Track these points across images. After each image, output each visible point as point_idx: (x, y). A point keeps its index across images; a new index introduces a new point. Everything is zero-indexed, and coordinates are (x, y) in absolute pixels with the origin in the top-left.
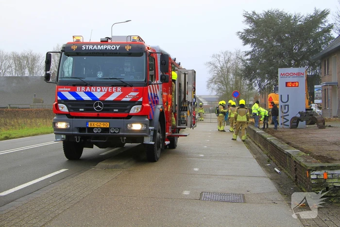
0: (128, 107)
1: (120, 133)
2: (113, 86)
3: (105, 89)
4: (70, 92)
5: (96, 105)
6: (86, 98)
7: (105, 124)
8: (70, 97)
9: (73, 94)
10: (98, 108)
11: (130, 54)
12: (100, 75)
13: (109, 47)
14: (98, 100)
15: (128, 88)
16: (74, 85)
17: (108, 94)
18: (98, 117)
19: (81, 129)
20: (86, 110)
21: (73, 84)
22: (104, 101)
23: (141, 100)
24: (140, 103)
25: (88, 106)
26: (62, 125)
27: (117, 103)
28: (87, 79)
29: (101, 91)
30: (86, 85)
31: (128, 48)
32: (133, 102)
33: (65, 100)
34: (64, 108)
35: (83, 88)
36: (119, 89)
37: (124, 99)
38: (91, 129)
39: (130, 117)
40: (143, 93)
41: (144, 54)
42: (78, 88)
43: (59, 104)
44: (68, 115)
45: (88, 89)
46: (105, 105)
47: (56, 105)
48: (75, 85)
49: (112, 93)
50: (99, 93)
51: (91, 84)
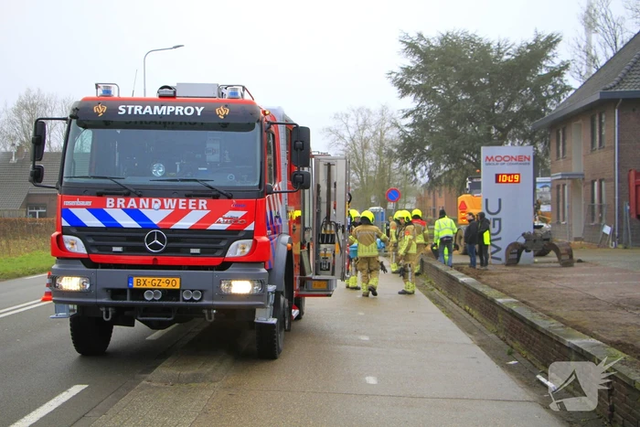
0: (223, 244)
1: (205, 302)
2: (188, 197)
3: (170, 203)
4: (91, 210)
5: (151, 238)
6: (127, 222)
7: (171, 282)
8: (92, 221)
9: (99, 213)
10: (155, 246)
11: (224, 126)
12: (158, 171)
13: (179, 110)
14: (155, 227)
15: (223, 201)
16: (100, 195)
17: (178, 214)
18: (155, 266)
19: (117, 293)
20: (127, 250)
21: (99, 193)
22: (167, 230)
23: (251, 227)
24: (249, 235)
25: (133, 240)
26: (71, 283)
27: (197, 233)
28: (130, 180)
29: (162, 207)
30: (126, 192)
31: (222, 112)
32: (234, 233)
33: (78, 228)
34: (76, 245)
35: (121, 201)
36: (203, 202)
37: (214, 226)
38: (139, 293)
39: (225, 265)
40: (256, 213)
41: (257, 126)
42: (110, 201)
43: (65, 237)
44: (87, 262)
45: (132, 203)
46: (170, 240)
47: (59, 238)
48: (103, 193)
49: (188, 211)
50: (156, 213)
51: (139, 193)
